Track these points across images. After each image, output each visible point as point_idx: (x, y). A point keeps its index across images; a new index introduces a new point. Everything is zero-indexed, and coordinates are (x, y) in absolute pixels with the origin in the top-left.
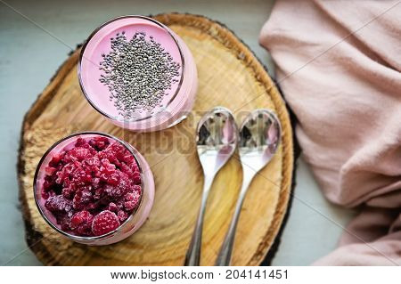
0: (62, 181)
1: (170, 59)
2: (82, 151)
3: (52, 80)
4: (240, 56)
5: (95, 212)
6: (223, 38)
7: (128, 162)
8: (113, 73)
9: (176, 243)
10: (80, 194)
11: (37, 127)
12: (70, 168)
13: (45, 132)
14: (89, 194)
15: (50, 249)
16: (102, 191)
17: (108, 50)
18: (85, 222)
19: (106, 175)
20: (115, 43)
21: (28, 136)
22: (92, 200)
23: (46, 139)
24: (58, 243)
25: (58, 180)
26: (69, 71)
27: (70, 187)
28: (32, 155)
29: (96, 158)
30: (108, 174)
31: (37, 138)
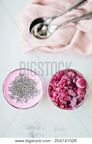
1: (17, 77)
8: (24, 98)
12: (61, 98)
14: (71, 90)
16: (69, 86)
19: (63, 84)
20: (12, 98)
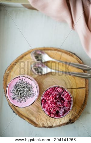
0: (55, 111)
1: (18, 82)
2: (46, 106)
3: (24, 119)
4: (15, 64)
5: (64, 101)
6: (10, 69)
7: (49, 92)
8: (23, 99)
9: (70, 80)
10: (59, 105)
11: (38, 123)
12: (52, 109)
13: (40, 120)
14: (59, 102)
15: (74, 116)
16: (58, 99)
17: (16, 101)
18: (67, 103)
19: (53, 98)
20: (14, 98)
21: (41, 125)
22: (60, 102)
23: (42, 120)
24: (72, 114)
25: (55, 112)
26: (21, 114)
27: (57, 108)
28: (47, 124)
29: (48, 101)
30: (53, 97)
31: (41, 123)
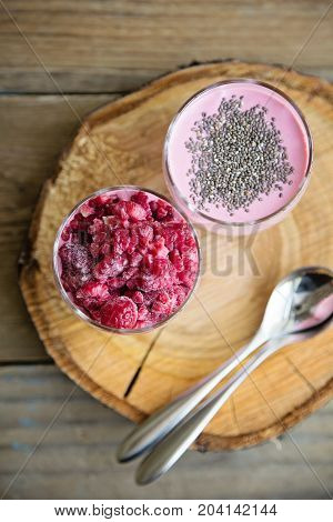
11: (98, 135)
13: (103, 146)
21: (81, 141)
31: (91, 148)
